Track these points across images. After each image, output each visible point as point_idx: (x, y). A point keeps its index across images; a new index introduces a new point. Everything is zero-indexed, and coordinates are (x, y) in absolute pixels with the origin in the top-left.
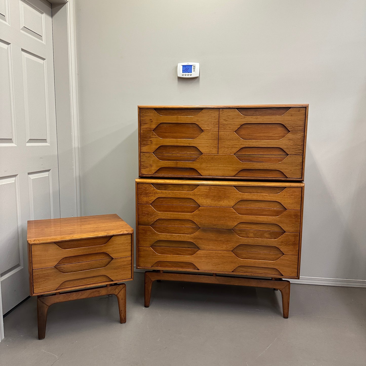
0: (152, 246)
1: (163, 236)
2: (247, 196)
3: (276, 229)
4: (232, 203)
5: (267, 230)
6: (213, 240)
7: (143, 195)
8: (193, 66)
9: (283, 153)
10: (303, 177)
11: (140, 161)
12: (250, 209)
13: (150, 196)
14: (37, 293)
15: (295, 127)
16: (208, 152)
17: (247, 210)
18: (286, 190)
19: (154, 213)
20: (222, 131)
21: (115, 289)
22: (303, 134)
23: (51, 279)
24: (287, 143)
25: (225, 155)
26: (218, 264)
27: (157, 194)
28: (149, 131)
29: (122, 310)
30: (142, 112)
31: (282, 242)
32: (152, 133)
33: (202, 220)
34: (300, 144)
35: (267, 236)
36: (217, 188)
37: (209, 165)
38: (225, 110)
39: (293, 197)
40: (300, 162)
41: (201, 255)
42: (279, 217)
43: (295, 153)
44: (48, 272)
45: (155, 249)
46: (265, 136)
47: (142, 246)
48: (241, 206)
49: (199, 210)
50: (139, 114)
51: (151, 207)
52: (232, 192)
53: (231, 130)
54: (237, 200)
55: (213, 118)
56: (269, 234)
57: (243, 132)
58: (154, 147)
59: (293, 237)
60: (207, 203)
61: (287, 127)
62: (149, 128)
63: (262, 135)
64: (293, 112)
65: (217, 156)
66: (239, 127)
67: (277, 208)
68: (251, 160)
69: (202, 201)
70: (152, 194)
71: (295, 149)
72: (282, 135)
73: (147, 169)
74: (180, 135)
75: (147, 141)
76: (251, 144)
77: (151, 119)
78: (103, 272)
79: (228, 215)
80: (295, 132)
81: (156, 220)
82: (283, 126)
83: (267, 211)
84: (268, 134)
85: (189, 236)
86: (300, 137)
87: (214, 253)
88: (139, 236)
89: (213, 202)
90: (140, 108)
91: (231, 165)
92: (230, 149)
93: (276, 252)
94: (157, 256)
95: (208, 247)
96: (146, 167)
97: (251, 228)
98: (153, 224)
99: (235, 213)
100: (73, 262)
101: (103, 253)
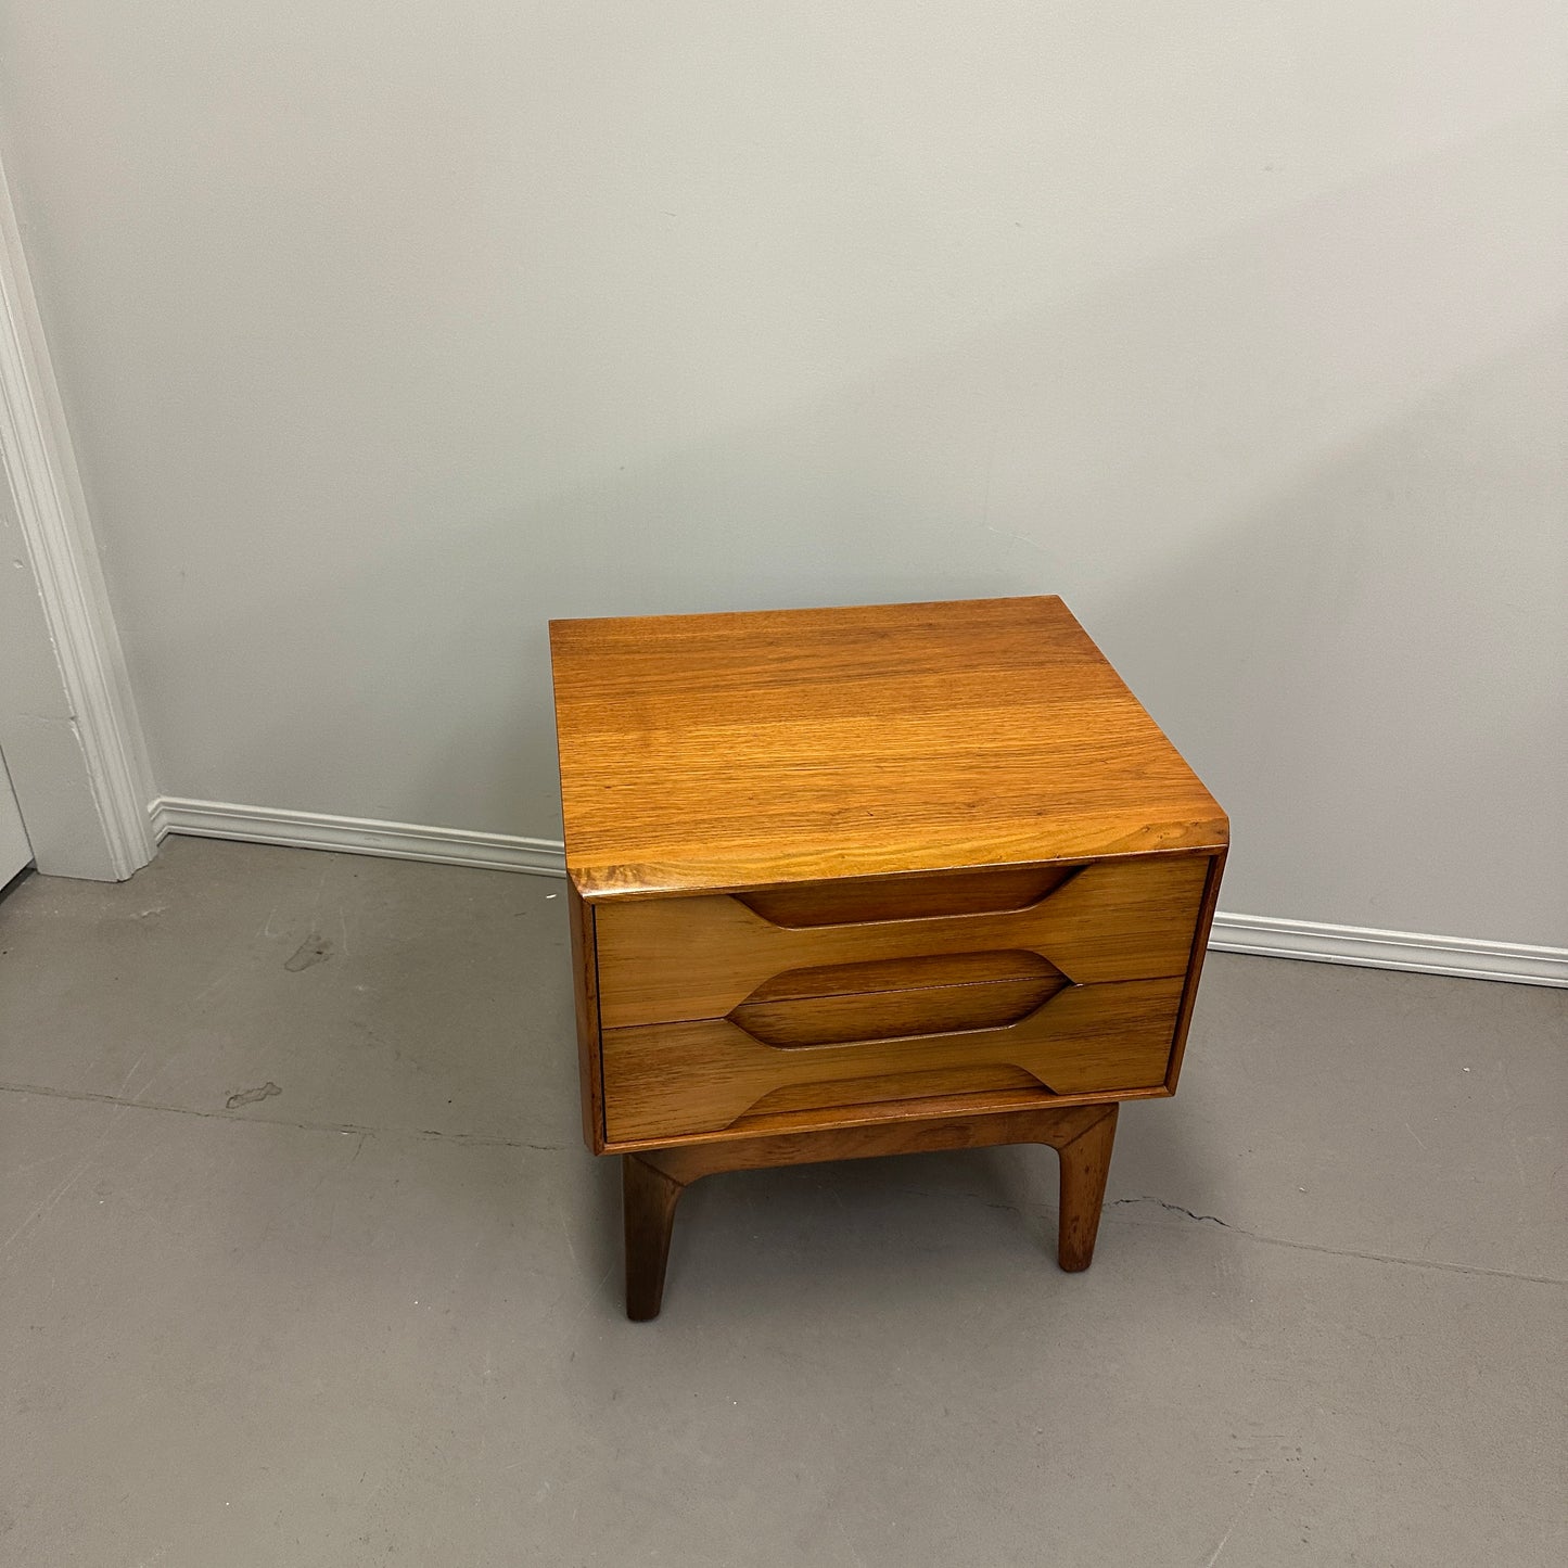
14: (622, 1138)
21: (1057, 1123)
23: (703, 1075)
29: (1077, 1219)
44: (689, 1040)
78: (1004, 1045)
100: (833, 990)
101: (1011, 952)
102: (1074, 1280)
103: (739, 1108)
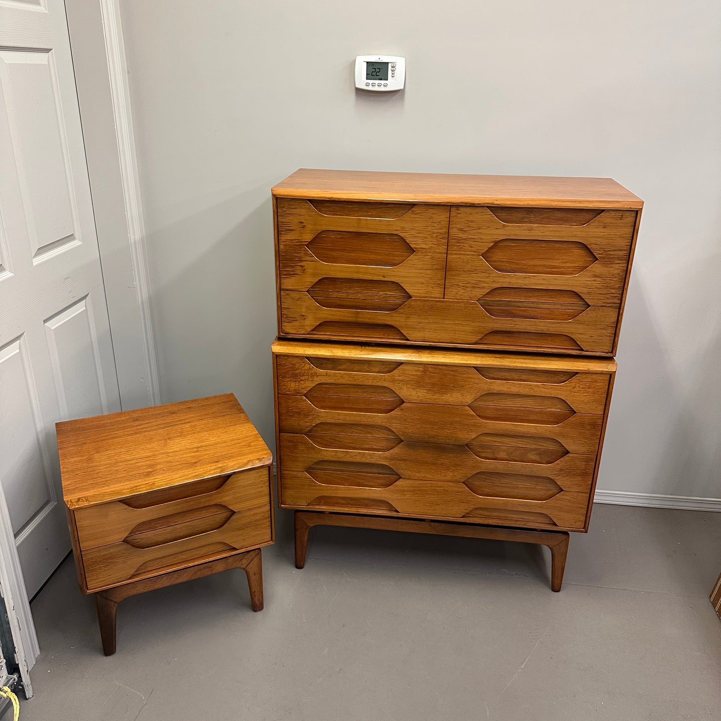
0: (309, 470)
1: (330, 453)
2: (498, 386)
3: (551, 447)
4: (469, 399)
5: (534, 447)
6: (427, 463)
7: (288, 378)
8: (390, 65)
9: (579, 301)
10: (614, 351)
11: (280, 308)
12: (502, 410)
13: (303, 380)
14: (94, 587)
15: (609, 251)
16: (424, 295)
17: (498, 410)
18: (579, 378)
19: (310, 412)
20: (455, 252)
21: (241, 560)
22: (624, 265)
23: (117, 562)
24: (589, 282)
25: (459, 302)
26: (435, 503)
27: (317, 377)
28: (297, 245)
29: (255, 592)
30: (282, 205)
31: (561, 470)
32: (305, 251)
33: (406, 427)
34: (617, 286)
35: (534, 457)
36: (440, 369)
37: (423, 321)
38: (462, 209)
39: (590, 390)
40: (612, 321)
41: (403, 489)
42: (559, 427)
43: (604, 303)
44: (112, 550)
45: (313, 473)
46: (544, 266)
47: (288, 469)
48: (487, 403)
49: (402, 410)
50: (276, 210)
51: (306, 401)
52: (470, 378)
53: (474, 252)
54: (478, 394)
55: (435, 225)
56: (537, 454)
57: (498, 256)
58: (309, 280)
59: (584, 462)
60: (418, 396)
61: (592, 251)
62: (297, 241)
63: (538, 262)
64: (608, 220)
65: (442, 304)
66: (490, 247)
67: (557, 409)
68: (512, 313)
69: (407, 393)
70: (307, 377)
71: (605, 296)
72: (580, 264)
73: (295, 323)
74: (365, 255)
75: (293, 267)
76: (514, 281)
77: (303, 221)
78: (216, 536)
79: (458, 419)
80: (608, 260)
81: (314, 425)
82: (585, 247)
83: (538, 413)
84: (550, 261)
85: (381, 454)
86: (616, 272)
87: (429, 485)
88: (281, 451)
89: (430, 396)
90: (277, 198)
91: (470, 321)
92: (469, 289)
93: (548, 485)
94: (317, 488)
95: (417, 474)
96: (294, 319)
97: (503, 443)
98: (310, 431)
99: (472, 416)
100: (159, 527)
101: (214, 505)
102: (259, 614)
103: (132, 572)
